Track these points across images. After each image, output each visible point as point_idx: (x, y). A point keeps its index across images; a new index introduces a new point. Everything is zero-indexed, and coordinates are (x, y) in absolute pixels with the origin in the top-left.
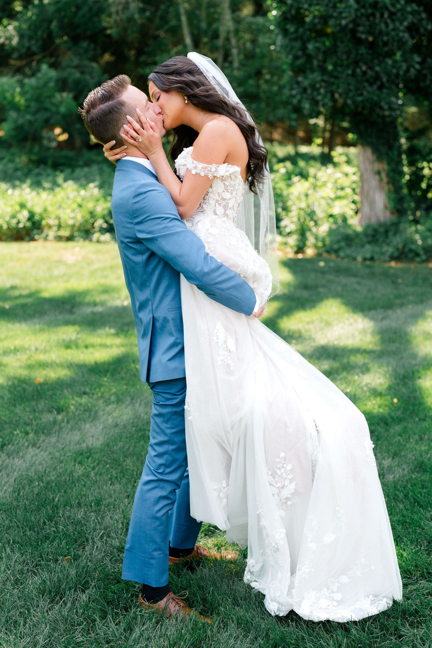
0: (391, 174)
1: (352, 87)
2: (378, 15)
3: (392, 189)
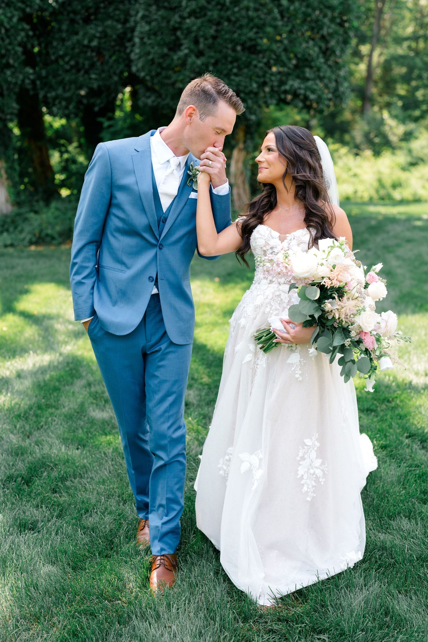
0: (9, 171)
3: (11, 184)
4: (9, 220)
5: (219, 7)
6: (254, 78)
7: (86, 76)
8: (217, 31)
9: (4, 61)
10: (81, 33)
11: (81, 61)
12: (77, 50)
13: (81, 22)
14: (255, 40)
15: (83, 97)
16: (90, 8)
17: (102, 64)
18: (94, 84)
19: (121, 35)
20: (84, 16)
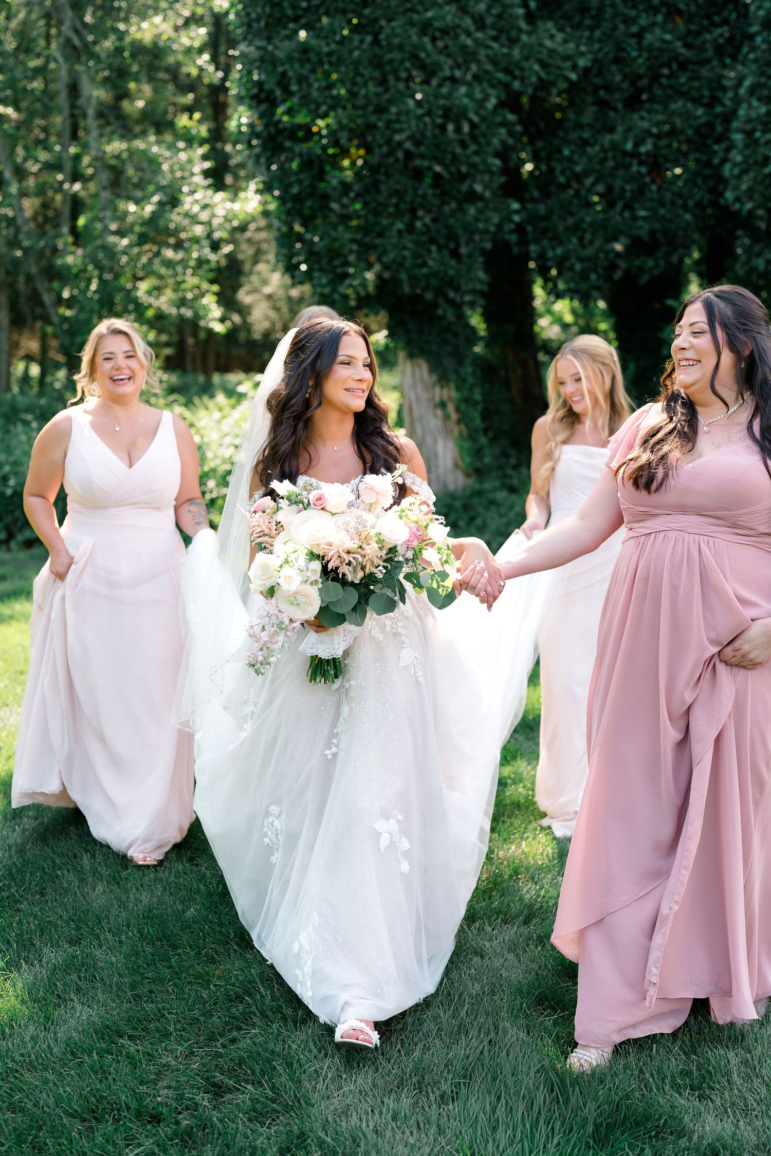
0: (463, 407)
1: (407, 253)
2: (451, 127)
3: (465, 433)
4: (458, 504)
7: (627, 214)
9: (465, 187)
10: (620, 129)
11: (618, 183)
12: (610, 163)
13: (620, 106)
15: (618, 255)
16: (640, 77)
17: (660, 189)
18: (643, 229)
19: (703, 130)
20: (627, 94)
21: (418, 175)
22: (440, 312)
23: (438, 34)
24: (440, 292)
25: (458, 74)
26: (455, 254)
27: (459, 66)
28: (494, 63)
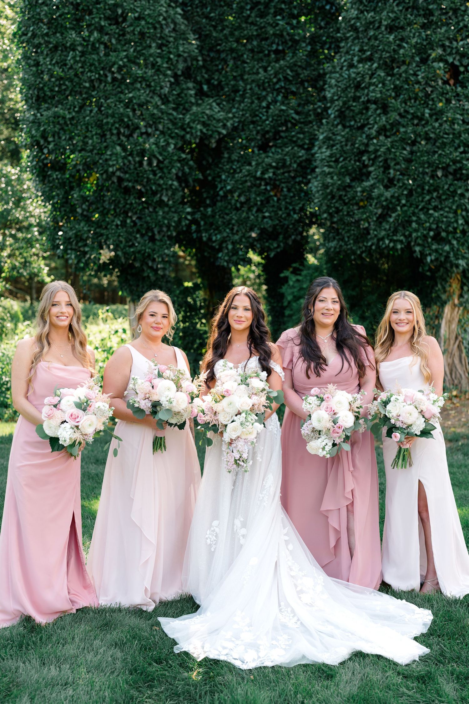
2: (145, 163)
5: (416, 122)
6: (459, 212)
7: (259, 214)
8: (412, 153)
9: (157, 198)
10: (254, 163)
11: (252, 196)
12: (249, 184)
14: (460, 162)
15: (254, 238)
16: (268, 132)
17: (279, 199)
18: (268, 224)
19: (304, 164)
20: (260, 143)
21: (127, 191)
22: (145, 274)
23: (136, 107)
24: (144, 263)
25: (150, 130)
26: (152, 239)
27: (151, 126)
28: (174, 124)
